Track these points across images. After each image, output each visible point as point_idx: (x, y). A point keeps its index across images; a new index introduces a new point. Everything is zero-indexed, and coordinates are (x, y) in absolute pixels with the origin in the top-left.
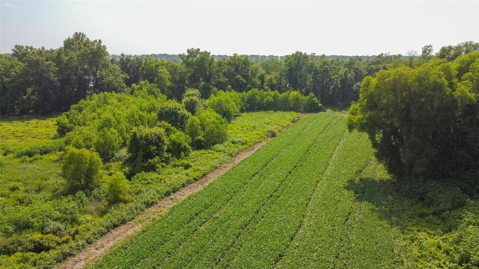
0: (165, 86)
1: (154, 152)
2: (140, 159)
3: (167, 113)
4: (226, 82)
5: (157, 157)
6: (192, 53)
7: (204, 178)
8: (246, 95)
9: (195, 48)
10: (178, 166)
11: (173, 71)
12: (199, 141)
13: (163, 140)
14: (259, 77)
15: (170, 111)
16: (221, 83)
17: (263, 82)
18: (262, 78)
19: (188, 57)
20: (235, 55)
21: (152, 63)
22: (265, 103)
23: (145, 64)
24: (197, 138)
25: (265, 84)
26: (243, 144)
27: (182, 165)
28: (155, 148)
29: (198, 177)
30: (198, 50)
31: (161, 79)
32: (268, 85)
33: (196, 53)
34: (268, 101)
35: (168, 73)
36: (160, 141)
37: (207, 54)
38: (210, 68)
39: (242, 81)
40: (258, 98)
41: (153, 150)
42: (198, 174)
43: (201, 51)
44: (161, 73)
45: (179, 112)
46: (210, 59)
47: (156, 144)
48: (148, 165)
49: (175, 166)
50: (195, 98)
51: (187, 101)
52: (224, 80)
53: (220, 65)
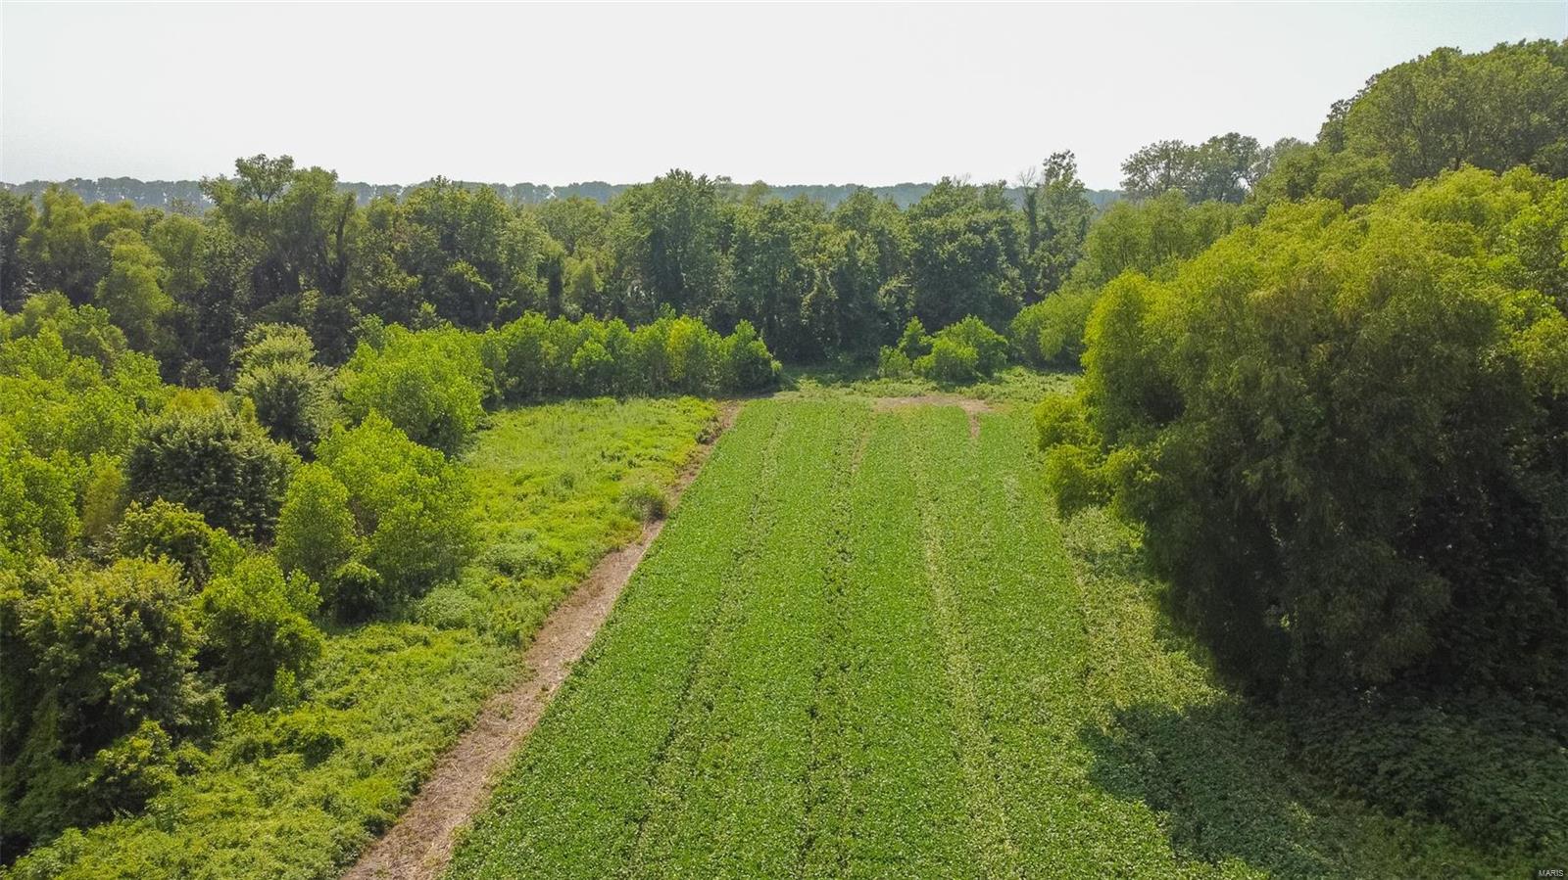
0: (145, 312)
1: (130, 702)
3: (176, 456)
4: (410, 289)
5: (146, 725)
6: (258, 175)
7: (418, 803)
8: (503, 337)
9: (273, 154)
10: (270, 751)
11: (179, 250)
12: (353, 585)
13: (177, 626)
14: (542, 270)
15: (192, 445)
16: (392, 294)
17: (555, 287)
18: (551, 270)
19: (242, 192)
20: (439, 184)
21: (79, 219)
22: (579, 370)
23: (46, 222)
24: (339, 573)
25: (567, 291)
26: (549, 572)
27: (289, 744)
28: (135, 676)
29: (387, 808)
30: (287, 161)
31: (127, 283)
32: (575, 297)
33: (278, 177)
34: (588, 361)
35: (156, 258)
36: (158, 635)
37: (323, 179)
38: (340, 234)
39: (476, 284)
40: (549, 349)
41: (124, 690)
42: (385, 787)
43: (297, 166)
44: (122, 258)
45: (238, 448)
46: (338, 197)
47: (139, 655)
48: (101, 780)
49: (248, 753)
50: (295, 369)
51: (262, 385)
52: (402, 281)
53: (379, 221)
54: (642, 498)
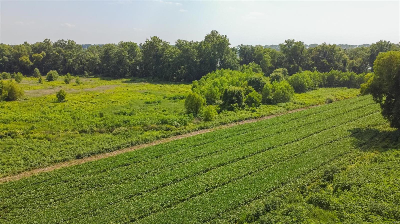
0: (267, 66)
1: (235, 101)
2: (227, 104)
3: (253, 81)
4: (312, 64)
5: (236, 103)
6: (289, 43)
7: (262, 118)
8: (326, 74)
9: (291, 39)
10: (249, 110)
11: (273, 55)
12: (269, 99)
13: (242, 94)
14: (343, 62)
15: (255, 80)
16: (308, 65)
17: (345, 65)
18: (345, 62)
19: (285, 46)
20: (324, 44)
21: (261, 51)
22: (342, 82)
23: (257, 51)
24: (267, 98)
25: (347, 66)
26: (301, 104)
27: (251, 110)
28: (236, 98)
29: (257, 117)
30: (294, 40)
31: (265, 61)
32: (349, 68)
33: (292, 43)
34: (344, 80)
35: (270, 57)
36: (239, 95)
37: (300, 44)
38: (301, 53)
39: (326, 64)
40: (336, 77)
41: (234, 99)
42: (259, 115)
43: (295, 41)
44: (265, 57)
46: (301, 47)
47: (236, 96)
48: (230, 107)
49: (247, 110)
51: (273, 76)
52: (311, 62)
53: (310, 51)
54: (328, 99)
